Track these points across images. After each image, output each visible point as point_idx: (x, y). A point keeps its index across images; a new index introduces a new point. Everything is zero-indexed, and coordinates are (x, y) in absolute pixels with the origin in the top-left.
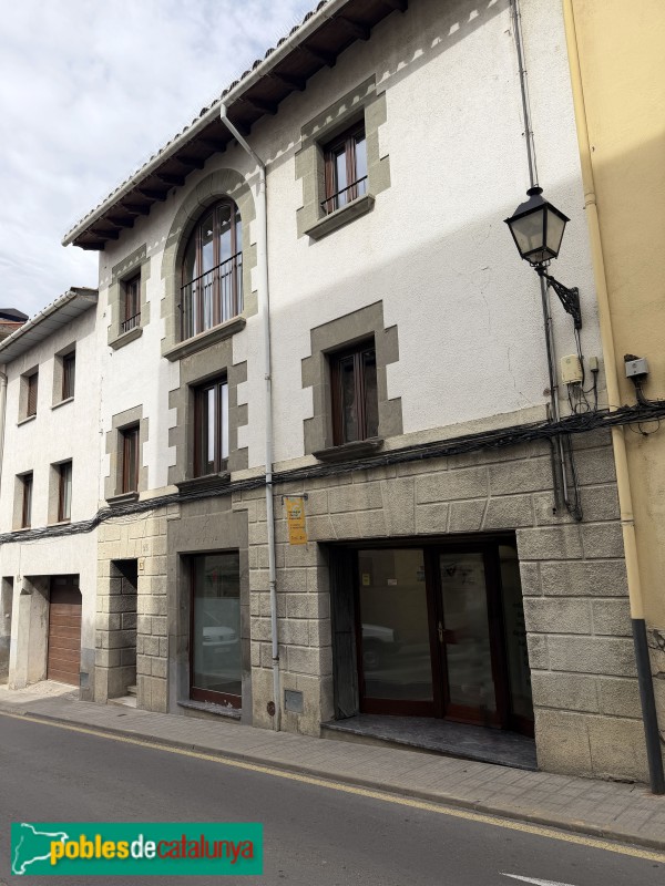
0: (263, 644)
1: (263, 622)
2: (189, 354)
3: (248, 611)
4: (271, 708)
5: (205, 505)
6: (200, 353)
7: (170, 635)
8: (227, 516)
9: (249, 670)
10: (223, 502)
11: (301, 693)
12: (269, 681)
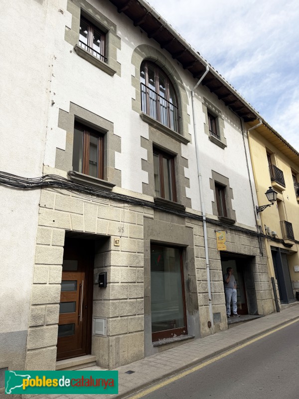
0: (204, 294)
1: (203, 283)
2: (156, 128)
3: (195, 278)
4: (209, 325)
5: (170, 217)
6: (163, 134)
7: (145, 297)
8: (182, 227)
9: (197, 309)
10: (180, 220)
11: (220, 313)
12: (207, 312)
